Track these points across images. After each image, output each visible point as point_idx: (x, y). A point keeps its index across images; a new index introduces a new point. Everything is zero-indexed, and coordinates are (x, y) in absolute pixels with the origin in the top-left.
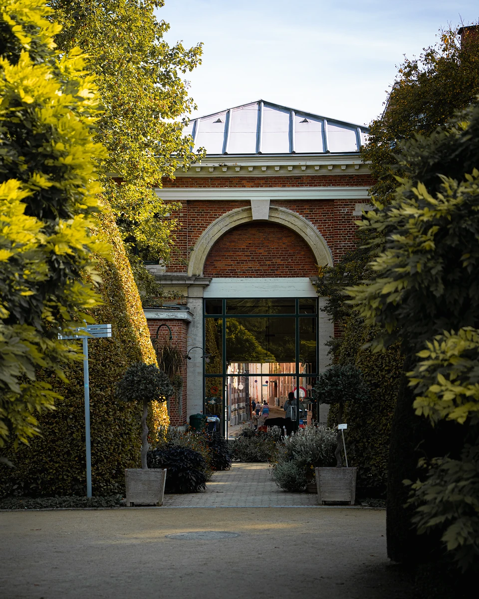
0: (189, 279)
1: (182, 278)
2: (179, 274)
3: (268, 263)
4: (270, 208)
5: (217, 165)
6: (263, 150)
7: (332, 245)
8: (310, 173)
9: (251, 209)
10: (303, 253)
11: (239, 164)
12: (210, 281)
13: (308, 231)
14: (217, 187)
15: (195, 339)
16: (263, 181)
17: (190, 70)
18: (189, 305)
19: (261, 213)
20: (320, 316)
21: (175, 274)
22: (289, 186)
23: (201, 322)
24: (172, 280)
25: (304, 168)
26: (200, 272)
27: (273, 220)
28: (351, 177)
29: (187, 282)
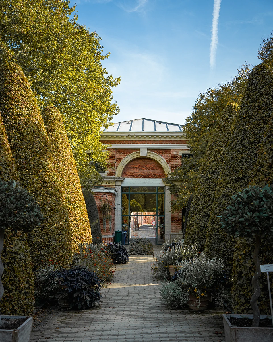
0: (116, 178)
1: (113, 178)
2: (112, 176)
3: (146, 173)
4: (147, 152)
5: (127, 135)
6: (145, 130)
7: (171, 166)
8: (162, 139)
9: (140, 152)
10: (159, 169)
11: (135, 135)
12: (124, 179)
13: (162, 161)
14: (127, 144)
15: (118, 201)
16: (145, 142)
17: (115, 86)
18: (116, 188)
19: (144, 154)
20: (166, 193)
21: (111, 176)
22: (154, 144)
23: (121, 195)
24: (109, 179)
25: (160, 137)
26: (120, 176)
27: (148, 156)
28: (178, 141)
29: (115, 179)
